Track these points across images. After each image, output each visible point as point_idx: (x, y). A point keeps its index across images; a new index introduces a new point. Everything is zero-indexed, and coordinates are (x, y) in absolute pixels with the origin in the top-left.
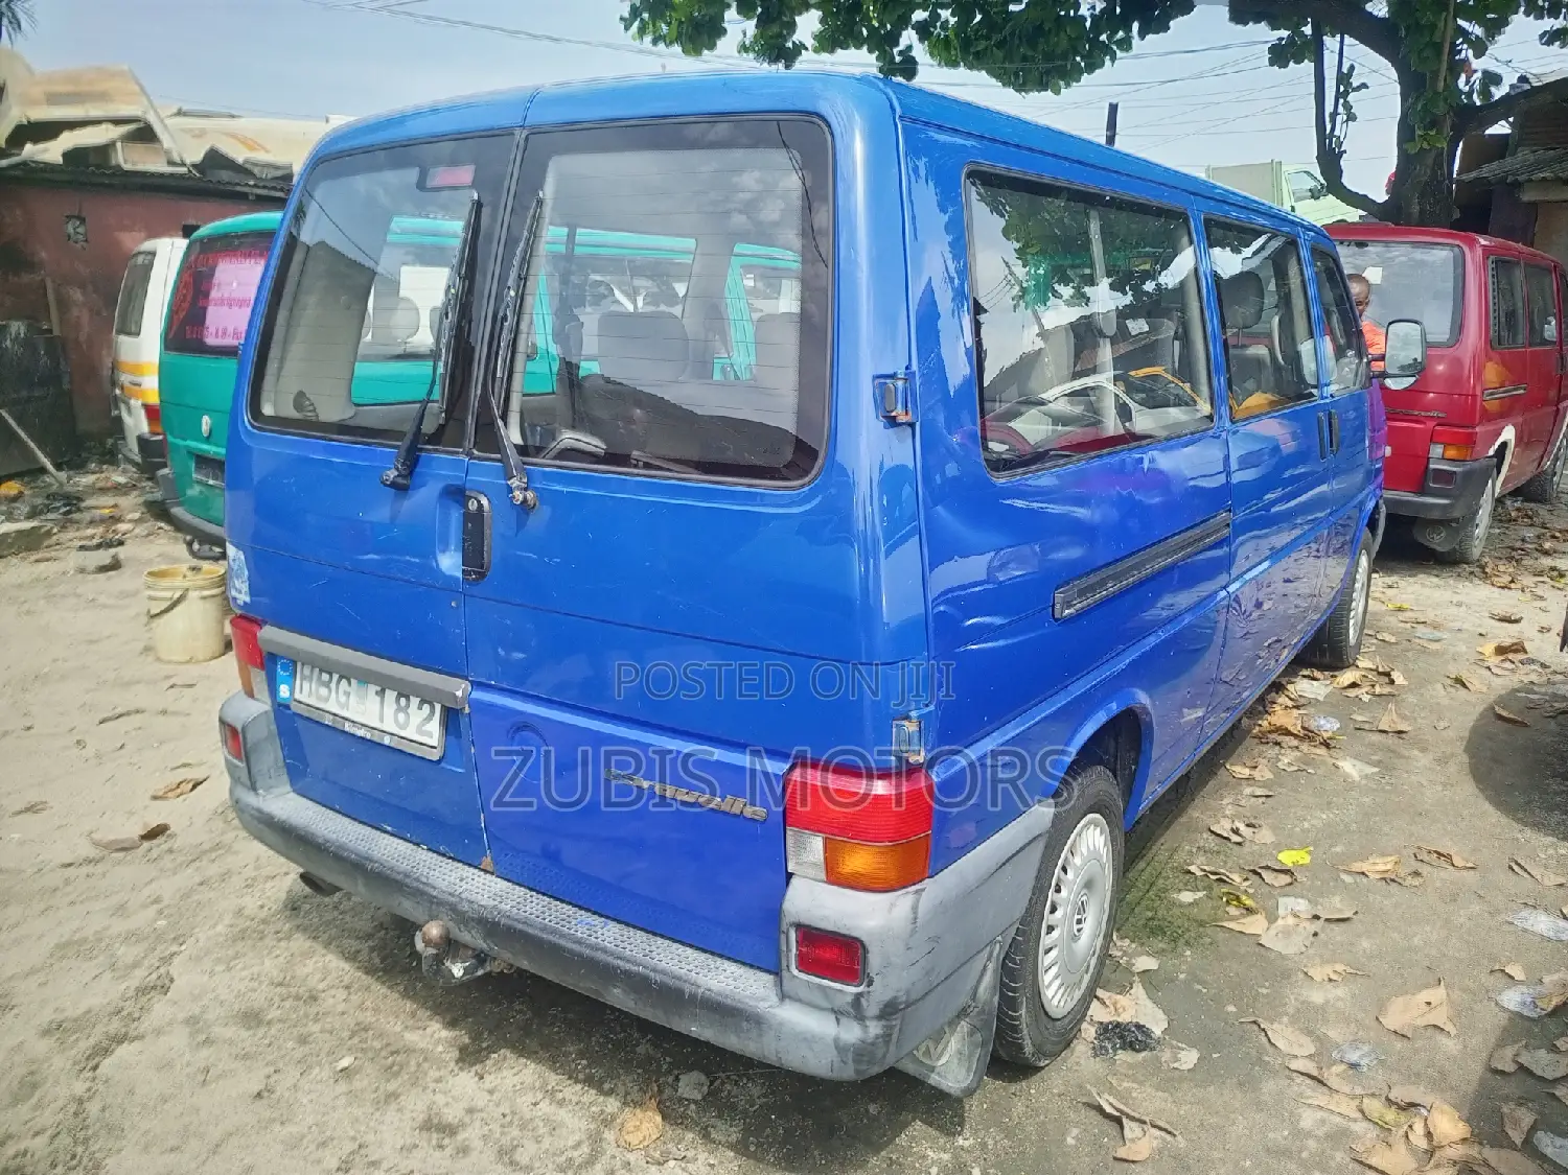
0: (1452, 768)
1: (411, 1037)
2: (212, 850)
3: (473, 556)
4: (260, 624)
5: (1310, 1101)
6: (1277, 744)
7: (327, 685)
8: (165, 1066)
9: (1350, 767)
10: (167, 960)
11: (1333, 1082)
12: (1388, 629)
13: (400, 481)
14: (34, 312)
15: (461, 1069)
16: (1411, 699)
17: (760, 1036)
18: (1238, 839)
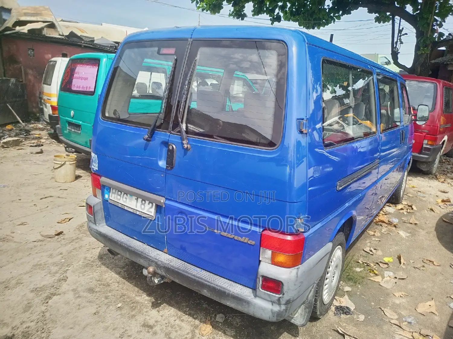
0: (432, 235)
1: (138, 298)
2: (76, 239)
3: (170, 162)
4: (100, 176)
5: (397, 333)
6: (381, 225)
7: (120, 196)
8: (67, 303)
9: (403, 234)
10: (66, 272)
11: (404, 327)
12: (410, 193)
13: (149, 139)
14: (17, 76)
15: (153, 309)
16: (418, 214)
17: (249, 307)
18: (372, 253)
